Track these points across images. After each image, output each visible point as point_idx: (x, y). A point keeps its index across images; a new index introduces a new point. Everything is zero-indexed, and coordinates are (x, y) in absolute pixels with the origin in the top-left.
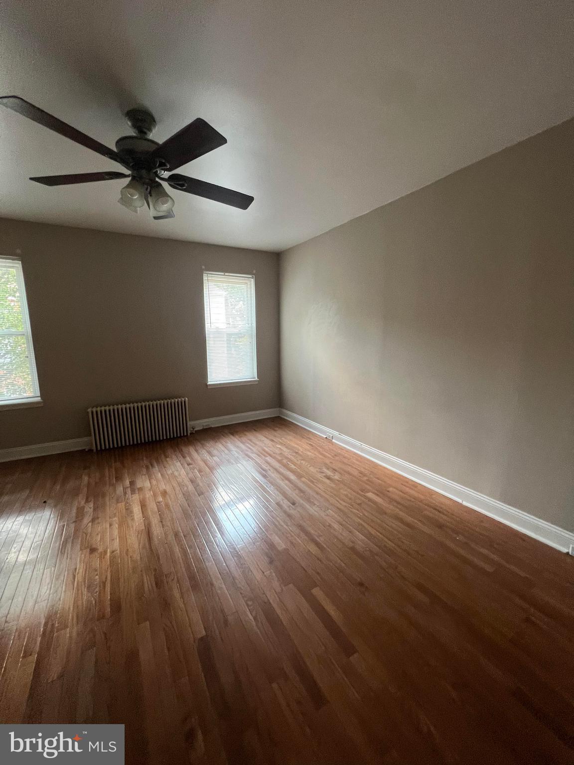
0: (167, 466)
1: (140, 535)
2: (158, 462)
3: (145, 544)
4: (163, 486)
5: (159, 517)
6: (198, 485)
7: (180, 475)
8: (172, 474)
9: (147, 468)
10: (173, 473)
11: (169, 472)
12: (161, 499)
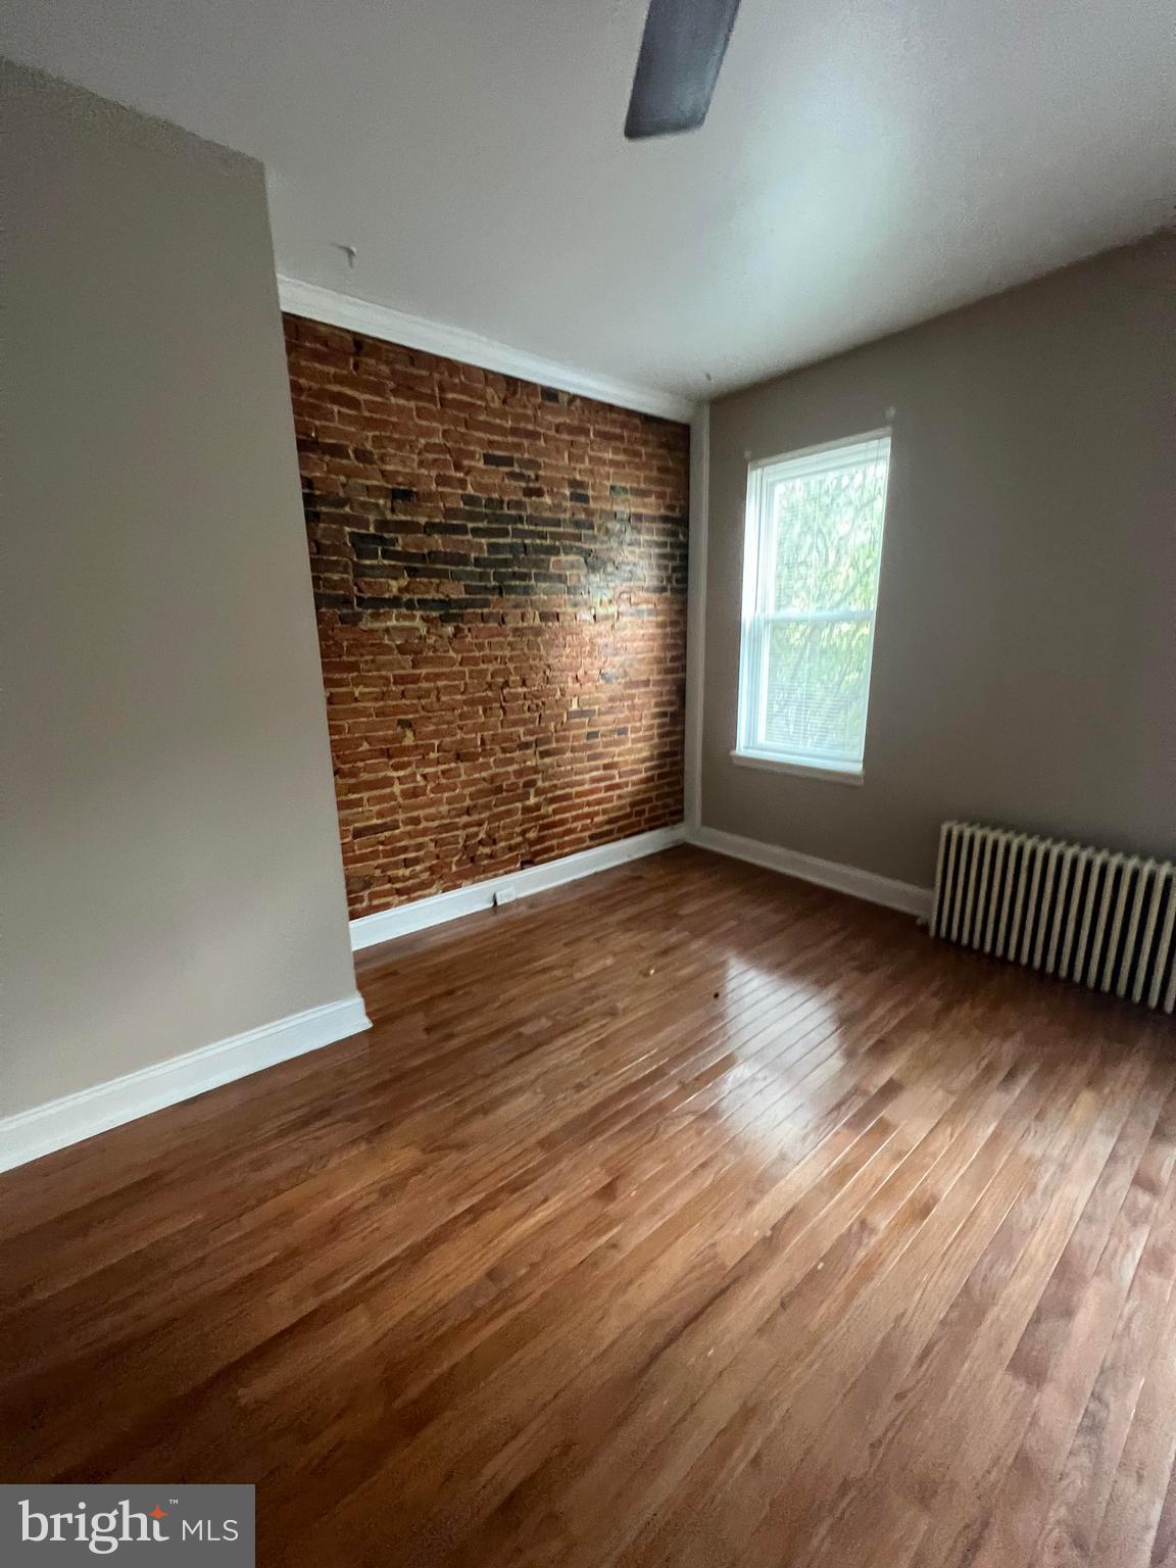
0: (1052, 1115)
1: (695, 1274)
2: (1039, 1083)
3: (670, 1317)
4: (949, 1184)
5: (799, 1277)
6: (1068, 1313)
7: (1049, 1193)
8: (1032, 1164)
9: (989, 1071)
10: (1040, 1163)
11: (1031, 1148)
12: (882, 1222)
